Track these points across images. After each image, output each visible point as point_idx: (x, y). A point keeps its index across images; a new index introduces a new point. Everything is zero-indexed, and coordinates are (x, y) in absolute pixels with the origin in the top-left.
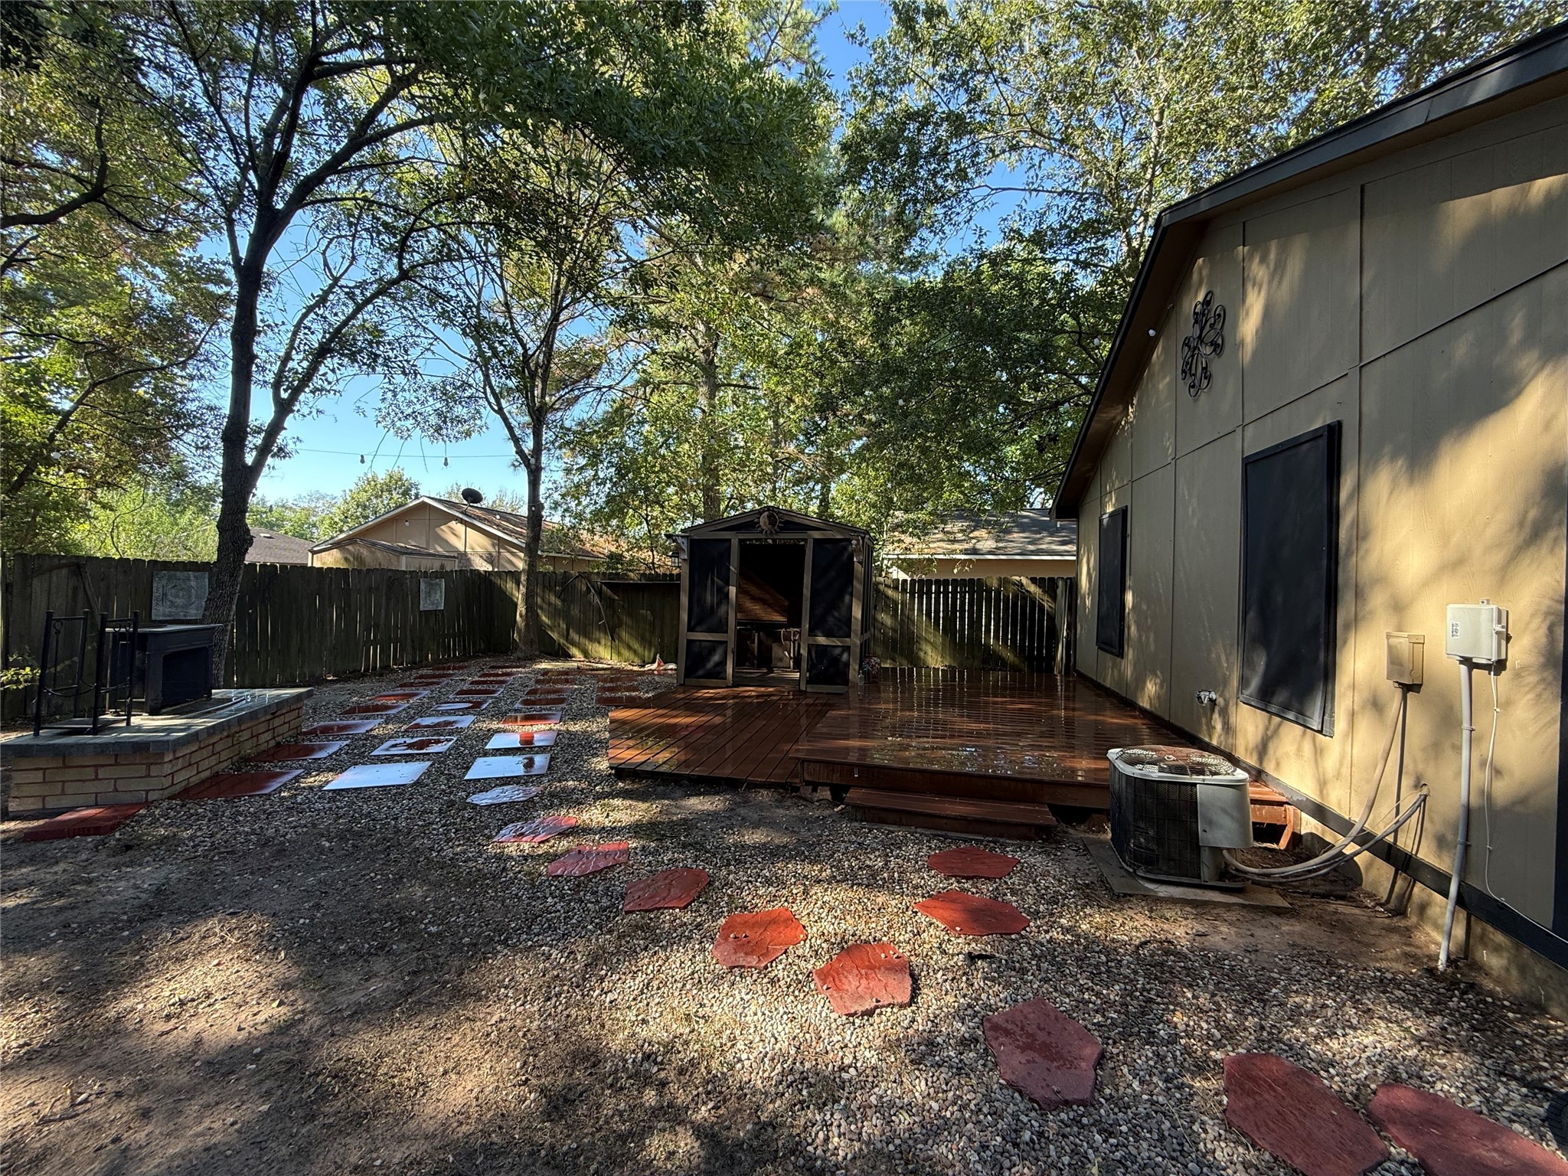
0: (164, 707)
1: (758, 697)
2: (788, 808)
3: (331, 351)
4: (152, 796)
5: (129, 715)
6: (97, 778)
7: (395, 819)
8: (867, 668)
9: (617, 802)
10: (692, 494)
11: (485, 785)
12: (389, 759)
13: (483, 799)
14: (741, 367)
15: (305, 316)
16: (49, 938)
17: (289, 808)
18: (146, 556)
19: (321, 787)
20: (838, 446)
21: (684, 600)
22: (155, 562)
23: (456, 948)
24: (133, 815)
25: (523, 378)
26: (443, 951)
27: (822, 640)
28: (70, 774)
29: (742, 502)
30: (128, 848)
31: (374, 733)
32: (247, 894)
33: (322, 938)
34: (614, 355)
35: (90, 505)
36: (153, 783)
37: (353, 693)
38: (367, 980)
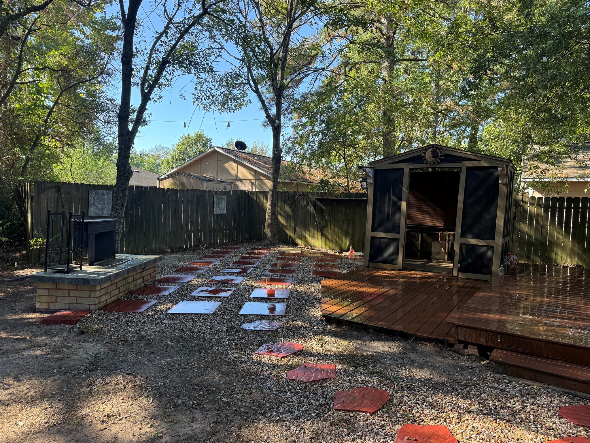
0: (95, 262)
1: (420, 278)
2: (445, 358)
3: (168, 62)
4: (92, 307)
5: (81, 265)
6: (69, 296)
7: (204, 333)
8: (507, 263)
9: (327, 338)
10: (375, 139)
11: (251, 318)
12: (199, 298)
13: (249, 327)
14: (411, 47)
15: (155, 43)
16: (54, 372)
17: (152, 321)
18: (85, 182)
19: (166, 311)
20: (486, 98)
21: (370, 209)
22: (90, 185)
23: (237, 413)
24: (84, 316)
25: (271, 68)
26: (230, 413)
27: (473, 241)
28: (59, 293)
29: (410, 143)
30: (83, 333)
31: (191, 283)
32: (134, 364)
33: (170, 394)
34: (326, 48)
35: (62, 155)
36: (92, 301)
37: (180, 259)
38: (192, 422)
